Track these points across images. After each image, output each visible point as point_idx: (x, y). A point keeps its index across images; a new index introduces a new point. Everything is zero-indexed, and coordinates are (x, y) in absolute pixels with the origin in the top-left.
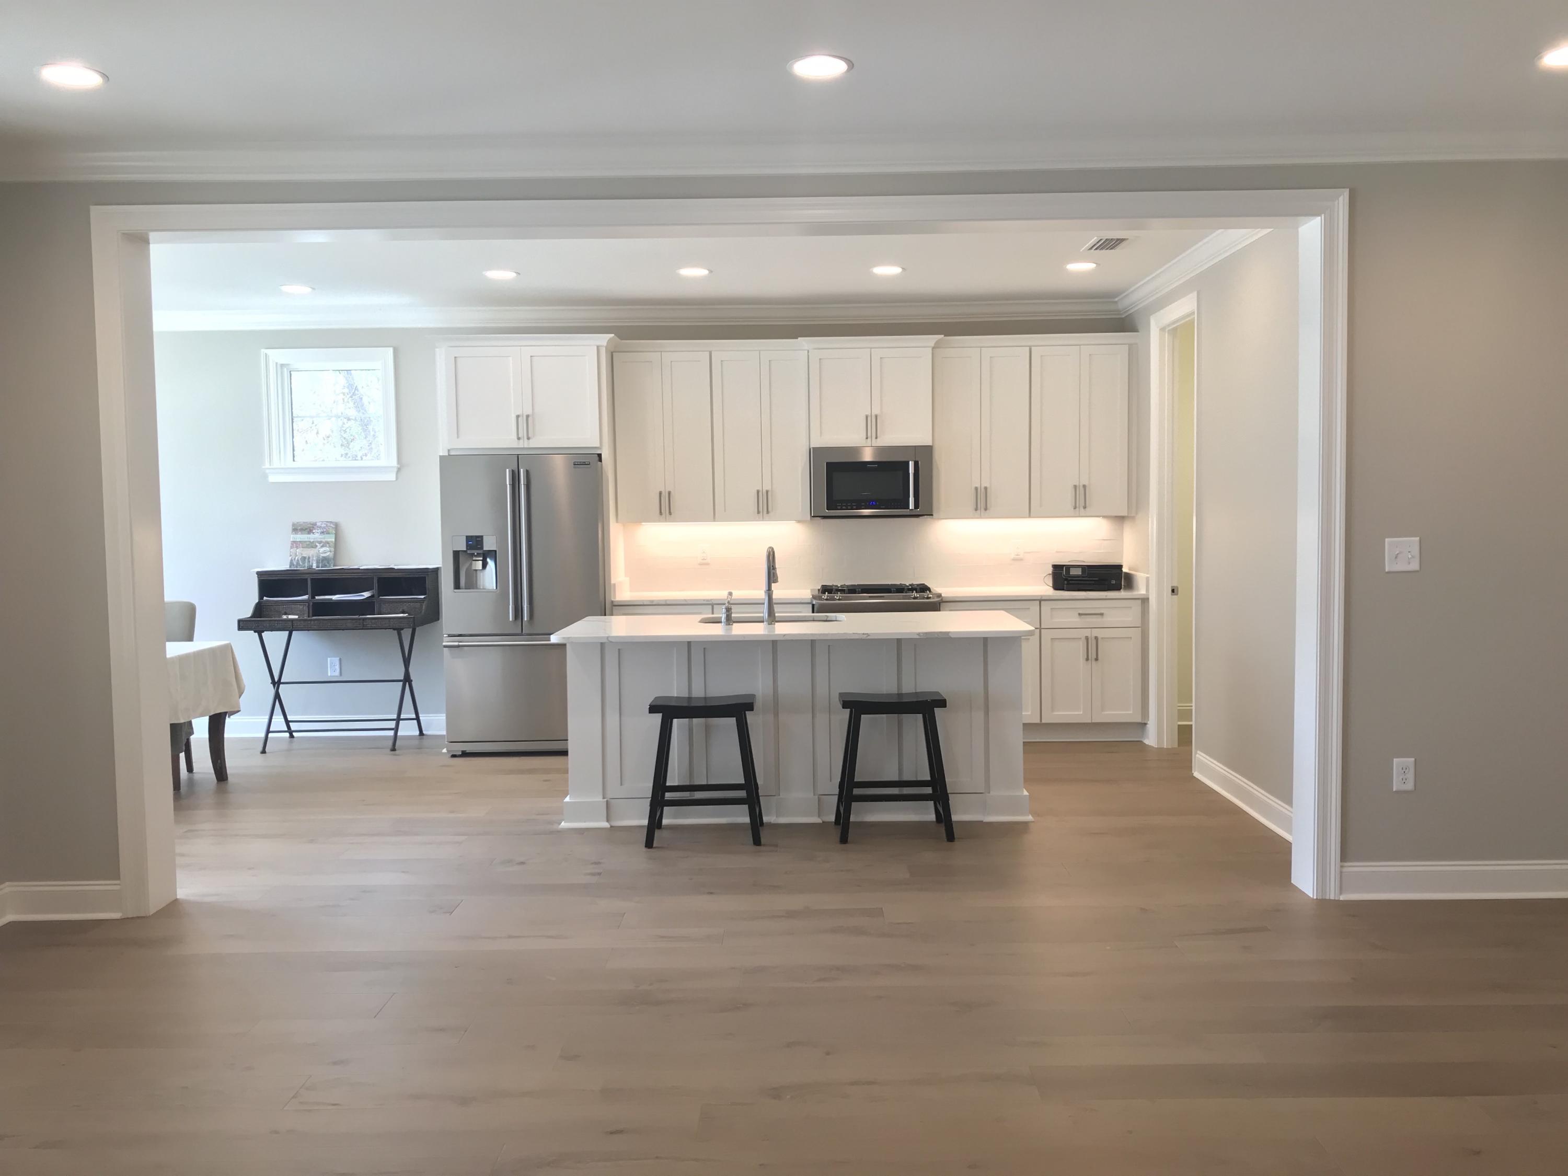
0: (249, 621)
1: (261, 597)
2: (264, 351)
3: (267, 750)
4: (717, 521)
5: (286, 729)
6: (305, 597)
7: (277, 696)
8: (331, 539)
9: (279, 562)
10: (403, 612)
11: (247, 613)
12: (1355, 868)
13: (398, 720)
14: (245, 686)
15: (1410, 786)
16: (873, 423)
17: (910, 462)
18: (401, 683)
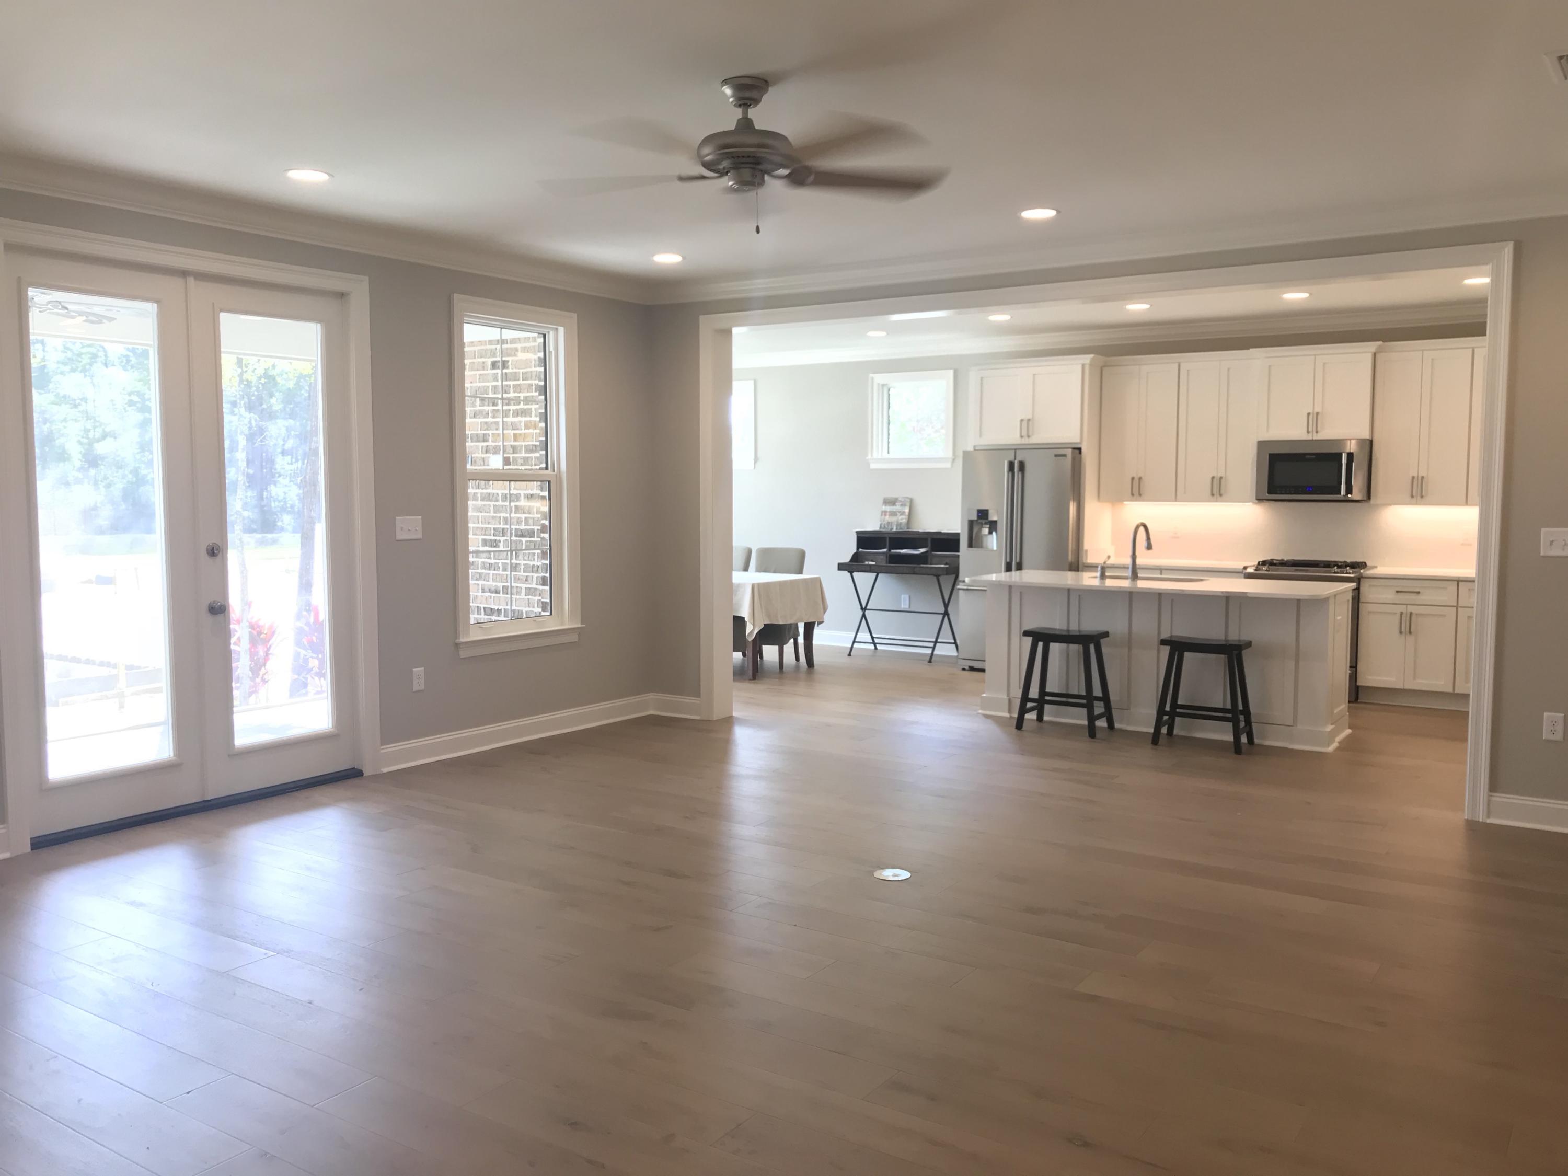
0: (848, 564)
1: (858, 549)
2: (871, 375)
3: (852, 654)
4: (1179, 502)
5: (871, 641)
6: (885, 550)
7: (864, 616)
8: (907, 510)
9: (872, 525)
10: (946, 564)
11: (847, 559)
12: (1500, 798)
13: (936, 642)
14: (828, 607)
15: (1559, 736)
16: (1314, 419)
17: (1343, 454)
18: (941, 616)
